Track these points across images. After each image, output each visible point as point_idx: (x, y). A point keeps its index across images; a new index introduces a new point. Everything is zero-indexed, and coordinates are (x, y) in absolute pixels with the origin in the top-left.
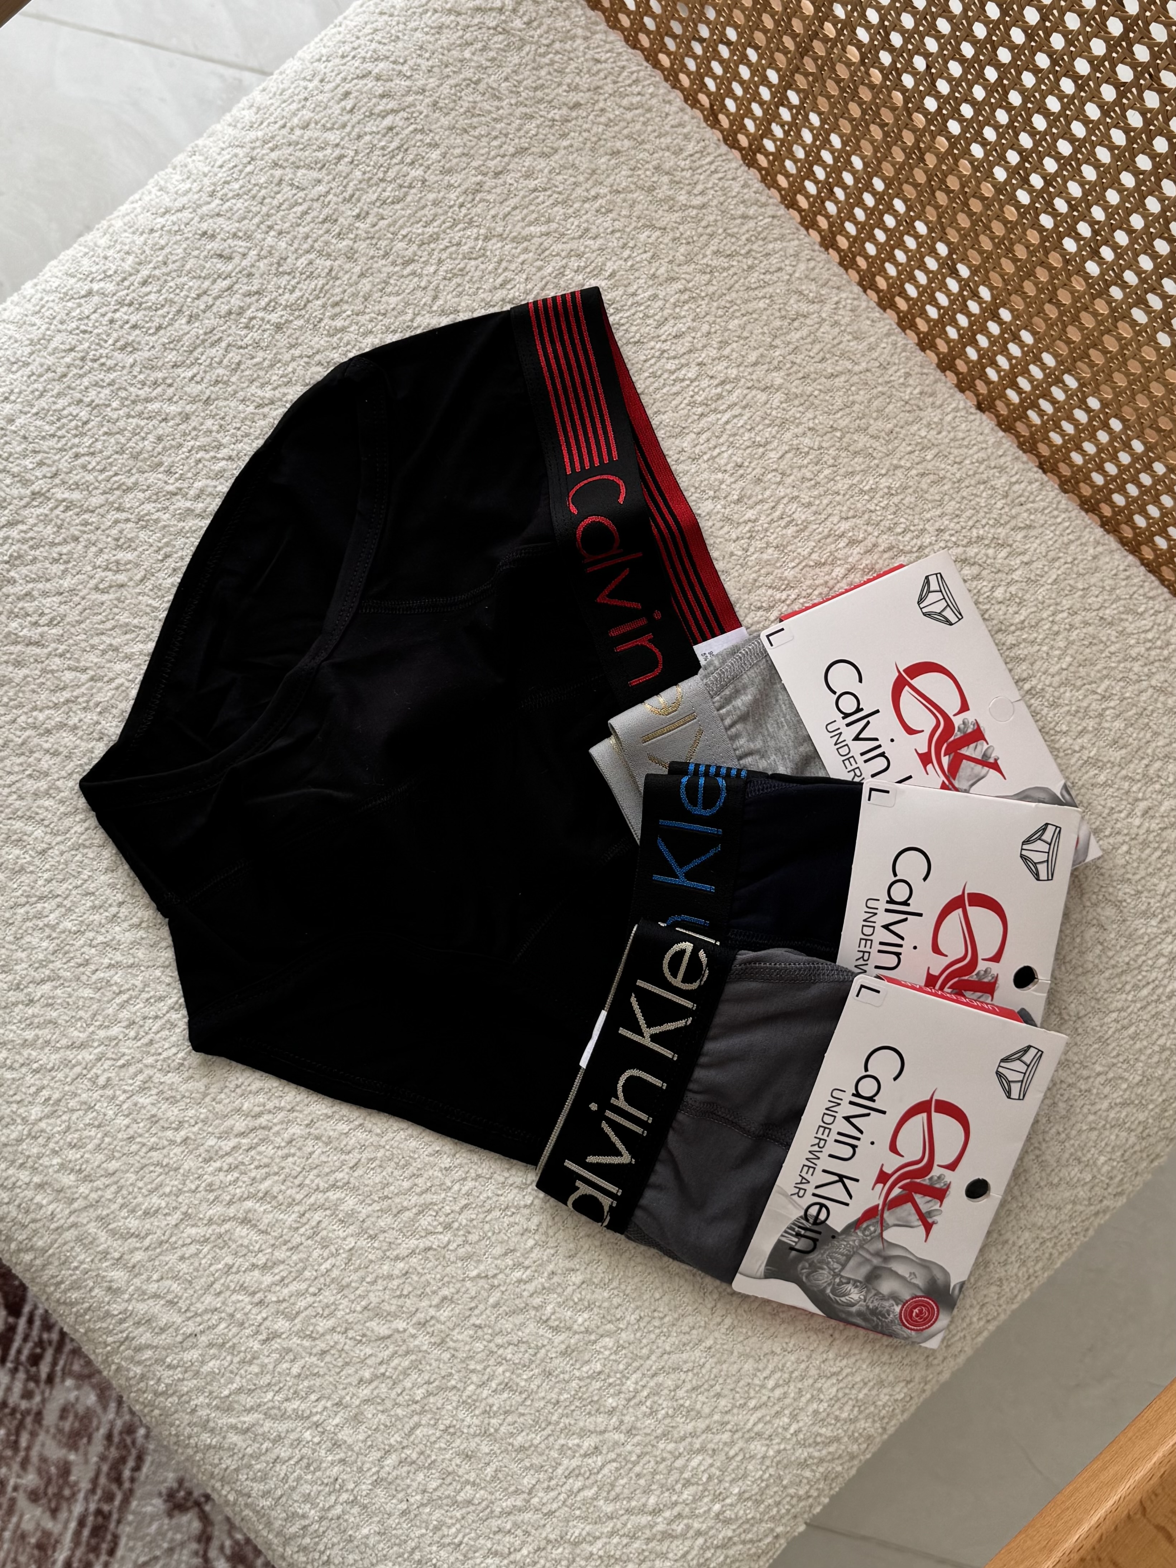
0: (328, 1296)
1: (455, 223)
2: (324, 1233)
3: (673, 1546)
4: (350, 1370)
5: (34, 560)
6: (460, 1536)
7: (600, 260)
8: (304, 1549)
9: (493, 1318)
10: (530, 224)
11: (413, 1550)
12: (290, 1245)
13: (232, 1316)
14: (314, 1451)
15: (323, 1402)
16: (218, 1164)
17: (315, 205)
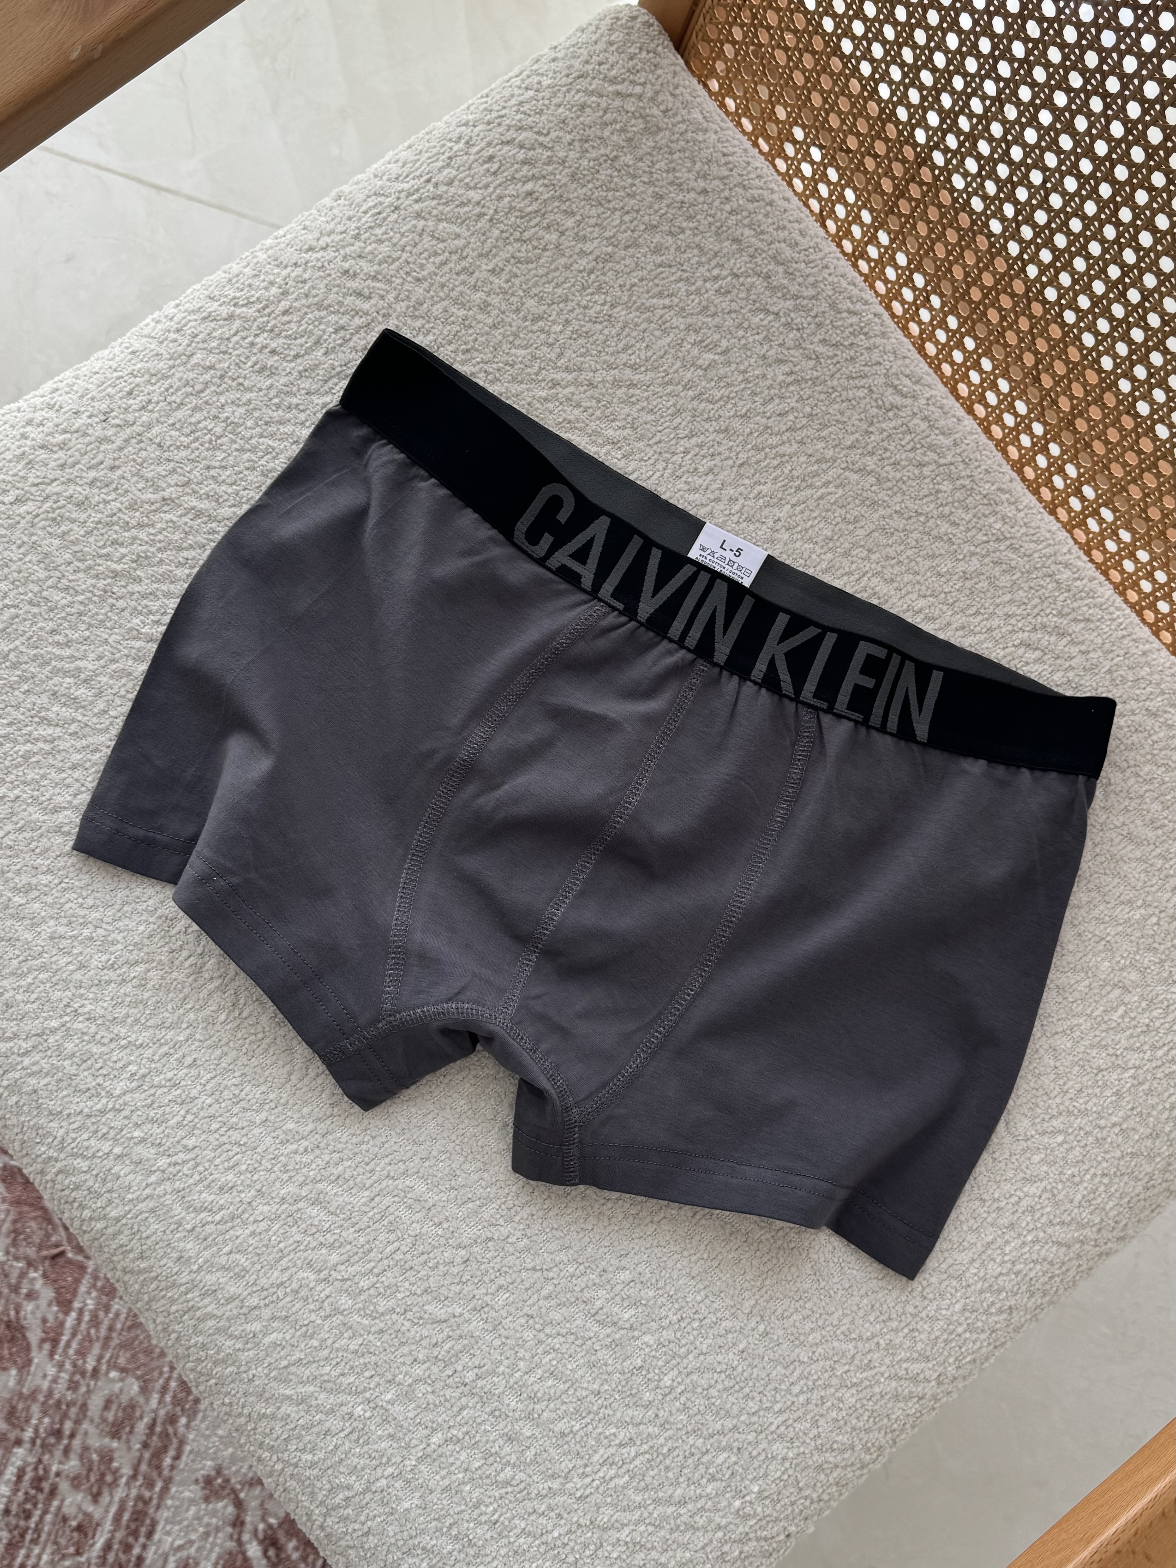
0: (388, 1278)
1: (584, 288)
2: (391, 1218)
3: (694, 1538)
4: (405, 1350)
5: (161, 561)
6: (495, 1517)
7: (716, 336)
8: (345, 1519)
9: (544, 1310)
10: (653, 297)
11: (450, 1527)
12: (357, 1227)
13: (297, 1292)
14: (365, 1425)
15: (377, 1379)
16: (294, 1147)
17: (454, 257)
